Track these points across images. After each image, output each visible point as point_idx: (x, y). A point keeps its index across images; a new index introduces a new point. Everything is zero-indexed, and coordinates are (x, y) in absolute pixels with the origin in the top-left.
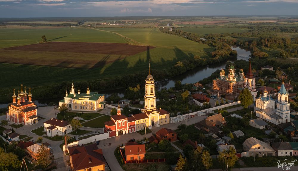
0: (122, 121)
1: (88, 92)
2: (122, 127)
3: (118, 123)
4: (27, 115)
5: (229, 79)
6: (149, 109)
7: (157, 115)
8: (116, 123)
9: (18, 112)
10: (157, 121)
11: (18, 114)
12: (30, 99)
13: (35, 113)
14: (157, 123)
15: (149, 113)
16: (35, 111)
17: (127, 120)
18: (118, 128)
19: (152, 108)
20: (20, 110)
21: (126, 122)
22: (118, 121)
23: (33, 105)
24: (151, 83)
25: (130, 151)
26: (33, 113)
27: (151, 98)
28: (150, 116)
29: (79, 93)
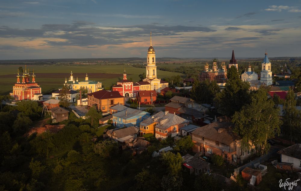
0: (128, 84)
1: (87, 79)
2: (128, 90)
3: (125, 86)
4: (33, 92)
5: (213, 70)
6: (151, 77)
7: (158, 82)
8: (123, 85)
9: (23, 89)
10: (158, 88)
11: (23, 91)
12: (34, 79)
13: (40, 91)
14: (158, 90)
15: (151, 80)
16: (40, 89)
17: (133, 84)
18: (125, 90)
19: (154, 76)
20: (25, 88)
21: (131, 85)
22: (124, 84)
23: (36, 85)
24: (153, 52)
25: (144, 94)
26: (38, 90)
27: (153, 67)
28: (153, 83)
29: (77, 81)
